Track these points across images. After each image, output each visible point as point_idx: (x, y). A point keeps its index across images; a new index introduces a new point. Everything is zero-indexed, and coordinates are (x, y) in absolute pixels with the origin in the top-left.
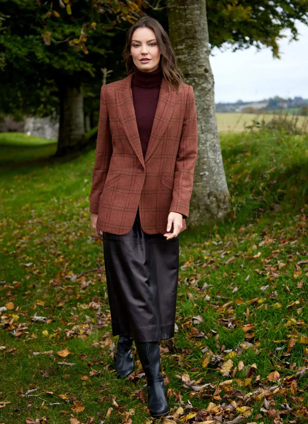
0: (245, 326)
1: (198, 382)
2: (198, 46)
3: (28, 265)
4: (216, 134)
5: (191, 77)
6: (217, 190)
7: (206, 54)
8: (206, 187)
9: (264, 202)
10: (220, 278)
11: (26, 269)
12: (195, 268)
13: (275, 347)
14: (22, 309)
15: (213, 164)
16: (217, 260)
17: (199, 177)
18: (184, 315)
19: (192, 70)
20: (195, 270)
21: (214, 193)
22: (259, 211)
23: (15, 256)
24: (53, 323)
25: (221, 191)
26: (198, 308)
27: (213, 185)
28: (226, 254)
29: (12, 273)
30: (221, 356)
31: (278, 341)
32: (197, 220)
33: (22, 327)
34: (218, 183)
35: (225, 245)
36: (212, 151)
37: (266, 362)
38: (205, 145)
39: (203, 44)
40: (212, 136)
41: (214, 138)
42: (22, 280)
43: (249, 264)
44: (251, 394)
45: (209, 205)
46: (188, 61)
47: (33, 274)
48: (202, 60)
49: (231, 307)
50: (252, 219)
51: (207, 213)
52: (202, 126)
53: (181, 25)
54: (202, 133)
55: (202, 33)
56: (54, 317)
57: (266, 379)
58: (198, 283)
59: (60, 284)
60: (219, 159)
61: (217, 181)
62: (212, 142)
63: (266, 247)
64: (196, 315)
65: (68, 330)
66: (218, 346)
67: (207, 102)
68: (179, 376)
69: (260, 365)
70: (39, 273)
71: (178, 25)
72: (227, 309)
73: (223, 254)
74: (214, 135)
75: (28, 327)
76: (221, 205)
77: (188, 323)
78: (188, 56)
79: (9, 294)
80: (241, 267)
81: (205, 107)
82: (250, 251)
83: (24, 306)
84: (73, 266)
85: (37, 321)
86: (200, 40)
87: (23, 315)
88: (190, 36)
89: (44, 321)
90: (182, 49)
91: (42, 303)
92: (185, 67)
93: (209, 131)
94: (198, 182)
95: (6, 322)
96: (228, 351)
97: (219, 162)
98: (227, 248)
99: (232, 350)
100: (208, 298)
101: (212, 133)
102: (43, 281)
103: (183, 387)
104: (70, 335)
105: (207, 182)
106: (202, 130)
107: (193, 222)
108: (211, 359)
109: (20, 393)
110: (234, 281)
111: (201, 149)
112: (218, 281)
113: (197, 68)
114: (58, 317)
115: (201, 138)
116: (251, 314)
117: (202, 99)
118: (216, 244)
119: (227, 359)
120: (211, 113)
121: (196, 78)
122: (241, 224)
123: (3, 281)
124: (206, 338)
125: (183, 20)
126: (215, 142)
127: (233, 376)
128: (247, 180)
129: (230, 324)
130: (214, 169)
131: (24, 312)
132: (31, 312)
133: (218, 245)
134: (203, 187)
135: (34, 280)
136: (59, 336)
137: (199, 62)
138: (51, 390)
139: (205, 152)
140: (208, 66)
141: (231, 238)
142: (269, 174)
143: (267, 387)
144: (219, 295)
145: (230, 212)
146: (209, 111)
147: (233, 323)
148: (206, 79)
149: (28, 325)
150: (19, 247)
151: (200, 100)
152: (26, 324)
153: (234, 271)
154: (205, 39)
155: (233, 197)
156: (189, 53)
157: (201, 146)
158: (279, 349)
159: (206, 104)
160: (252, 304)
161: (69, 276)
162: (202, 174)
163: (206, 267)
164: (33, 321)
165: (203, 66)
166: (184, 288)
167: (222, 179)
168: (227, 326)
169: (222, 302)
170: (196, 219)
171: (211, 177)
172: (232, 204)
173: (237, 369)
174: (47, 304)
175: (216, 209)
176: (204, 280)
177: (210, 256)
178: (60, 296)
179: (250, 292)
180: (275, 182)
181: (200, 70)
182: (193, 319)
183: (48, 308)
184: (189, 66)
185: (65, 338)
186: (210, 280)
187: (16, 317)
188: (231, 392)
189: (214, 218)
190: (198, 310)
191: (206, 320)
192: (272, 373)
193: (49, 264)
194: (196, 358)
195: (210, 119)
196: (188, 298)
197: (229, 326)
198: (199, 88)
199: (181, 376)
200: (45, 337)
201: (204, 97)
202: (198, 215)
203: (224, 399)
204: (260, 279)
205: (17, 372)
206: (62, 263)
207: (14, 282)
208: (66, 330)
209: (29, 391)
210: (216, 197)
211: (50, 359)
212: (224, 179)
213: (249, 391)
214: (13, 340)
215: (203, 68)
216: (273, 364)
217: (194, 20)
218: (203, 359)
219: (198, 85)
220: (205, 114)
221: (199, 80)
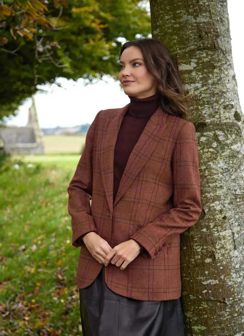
2: (222, 65)
5: (210, 131)
19: (211, 116)
46: (203, 95)
48: (229, 95)
52: (233, 234)
53: (186, 21)
54: (235, 248)
78: (203, 86)
88: (207, 43)
90: (189, 72)
106: (234, 241)
111: (235, 283)
113: (222, 111)
115: (233, 259)
117: (233, 177)
121: (219, 133)
137: (225, 98)
140: (238, 106)
148: (239, 132)
156: (205, 80)
157: (234, 275)
165: (232, 106)
181: (227, 115)
184: (206, 106)
198: (227, 152)
201: (236, 171)
215: (232, 112)
217: (213, 11)
219: (222, 146)
220: (238, 206)
221: (226, 136)
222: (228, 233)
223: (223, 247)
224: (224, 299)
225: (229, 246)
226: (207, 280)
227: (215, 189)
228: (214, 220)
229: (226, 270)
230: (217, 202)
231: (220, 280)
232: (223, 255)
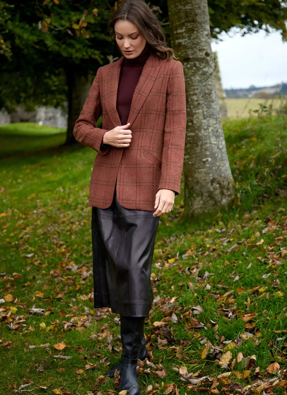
0: (245, 315)
1: (196, 374)
2: (199, 29)
3: (29, 256)
4: (219, 119)
5: (192, 61)
6: (221, 176)
7: (207, 37)
8: (209, 173)
9: (269, 187)
10: (222, 267)
11: (28, 259)
12: (197, 256)
13: (276, 338)
14: (21, 301)
15: (216, 150)
16: (220, 248)
17: (202, 163)
18: (184, 305)
19: (192, 54)
20: (197, 259)
21: (217, 180)
22: (263, 197)
23: (17, 247)
24: (52, 316)
25: (224, 177)
26: (198, 298)
27: (216, 171)
28: (229, 242)
29: (13, 264)
30: (220, 347)
31: (279, 332)
32: (200, 208)
33: (20, 319)
34: (221, 169)
35: (229, 232)
36: (214, 137)
37: (266, 353)
38: (207, 131)
39: (203, 27)
40: (215, 122)
41: (217, 123)
42: (23, 271)
43: (251, 252)
44: (249, 386)
45: (212, 192)
46: (189, 44)
47: (34, 265)
48: (202, 44)
49: (232, 296)
50: (256, 205)
51: (210, 200)
52: (203, 112)
53: (180, 9)
54: (204, 119)
55: (202, 16)
56: (52, 309)
57: (266, 371)
58: (199, 272)
59: (60, 275)
60: (222, 144)
61: (221, 167)
62: (215, 128)
63: (269, 233)
64: (196, 305)
65: (66, 322)
66: (217, 337)
67: (209, 87)
68: (177, 369)
69: (259, 357)
70: (40, 264)
71: (178, 8)
72: (227, 299)
73: (226, 241)
74: (216, 120)
75: (26, 319)
76: (225, 191)
77: (187, 313)
78: (189, 40)
79: (8, 286)
80: (243, 255)
81: (207, 91)
82: (253, 239)
83: (22, 298)
84: (74, 256)
85: (35, 313)
86: (200, 23)
87: (22, 307)
88: (190, 19)
89: (42, 313)
90: (182, 33)
91: (41, 295)
92: (186, 52)
93: (211, 116)
94: (200, 169)
95: (3, 315)
96: (227, 342)
97: (222, 148)
98: (230, 235)
99: (231, 341)
100: (209, 287)
101: (214, 118)
102: (44, 272)
103: (180, 380)
104: (68, 327)
105: (210, 168)
106: (204, 115)
107: (196, 209)
108: (210, 351)
109: (14, 388)
110: (236, 269)
111: (203, 135)
112: (220, 269)
113: (198, 52)
114: (57, 308)
115: (203, 124)
116: (252, 304)
117: (204, 84)
118: (219, 231)
119: (227, 351)
120: (213, 98)
121: (197, 63)
122: (245, 211)
123: (3, 272)
124: (206, 328)
125: (182, 3)
126: (218, 127)
127: (232, 368)
128: (252, 166)
129: (230, 314)
130: (216, 155)
131: (23, 304)
132: (30, 304)
133: (221, 233)
134: (205, 173)
135: (34, 271)
136: (56, 329)
137: (200, 45)
138: (44, 385)
139: (207, 138)
140: (209, 50)
141: (235, 225)
142: (274, 158)
143: (266, 379)
144: (221, 284)
145: (234, 198)
146: (211, 96)
147: (233, 313)
148: (207, 62)
149: (25, 317)
150: (22, 238)
151: (201, 85)
152: (24, 316)
153: (236, 259)
154: (205, 22)
155: (237, 183)
156: (189, 37)
157: (203, 131)
158: (279, 339)
159: (208, 89)
160: (254, 293)
161: (70, 267)
162: (204, 160)
163: (208, 255)
164: (31, 313)
165: (204, 50)
166: (185, 276)
167: (225, 165)
168: (227, 316)
169: (223, 291)
170: (199, 206)
171: (214, 163)
172: (237, 190)
173: (236, 361)
174: (46, 296)
175: (219, 196)
176: (206, 269)
177: (212, 244)
178: (60, 287)
179: (252, 281)
180: (280, 167)
181: (201, 54)
182: (193, 310)
183: (47, 300)
184: (190, 50)
185: (62, 331)
186: (211, 268)
187: (14, 309)
188: (229, 385)
189: (217, 205)
190: (198, 300)
191: (206, 311)
192: (272, 365)
193: (51, 255)
194: (194, 350)
195: (213, 104)
196: (188, 288)
197: (229, 316)
198: (201, 72)
199: (178, 368)
200: (43, 330)
201: (206, 81)
202: (202, 202)
203: (222, 392)
204: (262, 267)
205: (12, 366)
206: (63, 254)
207: (14, 274)
208: (64, 322)
209: (22, 386)
210: (219, 184)
211: (47, 352)
212: (228, 165)
213: (248, 383)
214: (10, 333)
215: (204, 52)
216: (273, 356)
217: (193, 3)
218: (201, 351)
219: (198, 69)
220: (207, 99)
221: (200, 64)
222: (200, 111)
223: (197, 118)
224: (197, 142)
225: (201, 117)
226: (189, 133)
227: (194, 90)
228: (193, 104)
229: (199, 129)
230: (195, 96)
231: (195, 133)
232: (197, 121)
